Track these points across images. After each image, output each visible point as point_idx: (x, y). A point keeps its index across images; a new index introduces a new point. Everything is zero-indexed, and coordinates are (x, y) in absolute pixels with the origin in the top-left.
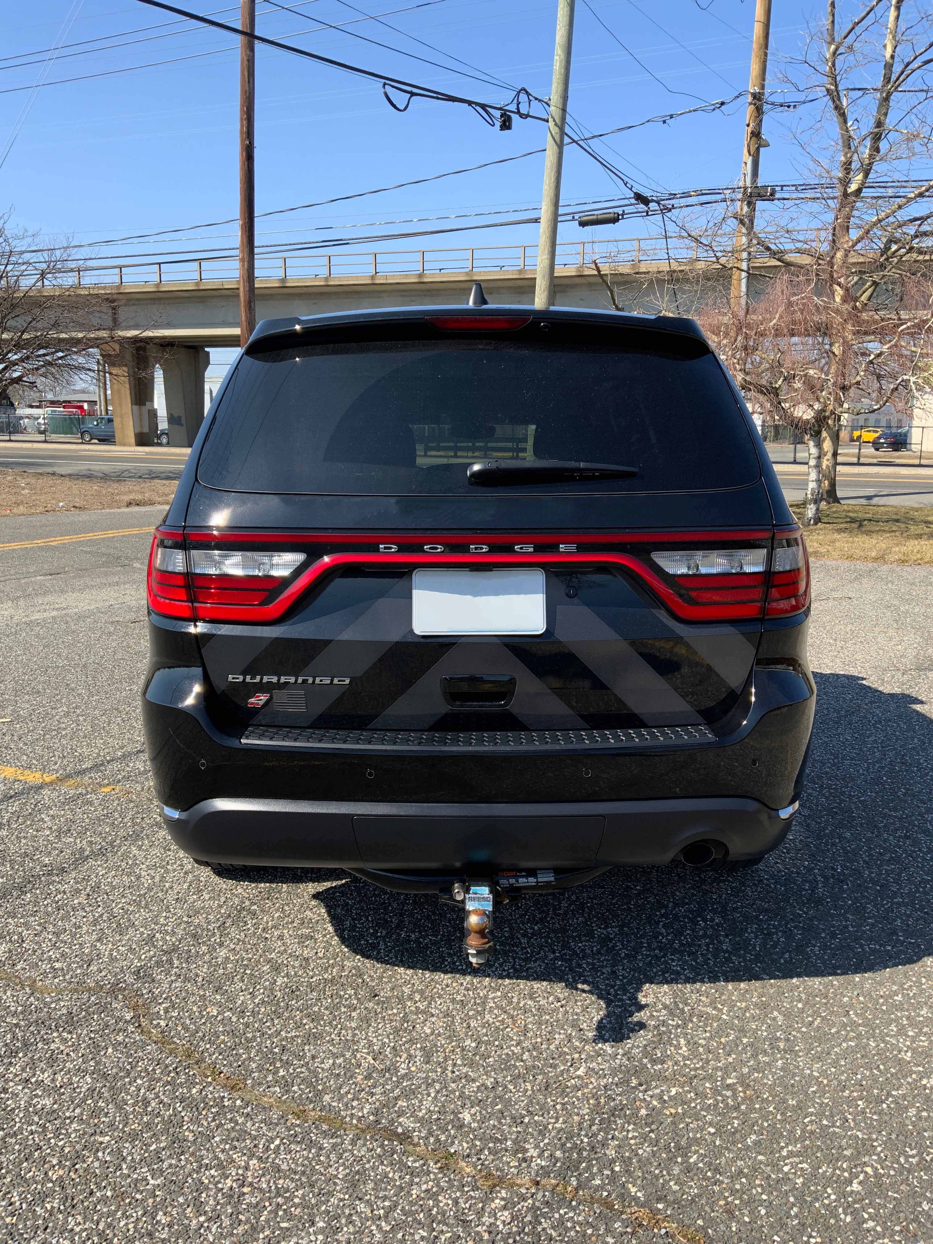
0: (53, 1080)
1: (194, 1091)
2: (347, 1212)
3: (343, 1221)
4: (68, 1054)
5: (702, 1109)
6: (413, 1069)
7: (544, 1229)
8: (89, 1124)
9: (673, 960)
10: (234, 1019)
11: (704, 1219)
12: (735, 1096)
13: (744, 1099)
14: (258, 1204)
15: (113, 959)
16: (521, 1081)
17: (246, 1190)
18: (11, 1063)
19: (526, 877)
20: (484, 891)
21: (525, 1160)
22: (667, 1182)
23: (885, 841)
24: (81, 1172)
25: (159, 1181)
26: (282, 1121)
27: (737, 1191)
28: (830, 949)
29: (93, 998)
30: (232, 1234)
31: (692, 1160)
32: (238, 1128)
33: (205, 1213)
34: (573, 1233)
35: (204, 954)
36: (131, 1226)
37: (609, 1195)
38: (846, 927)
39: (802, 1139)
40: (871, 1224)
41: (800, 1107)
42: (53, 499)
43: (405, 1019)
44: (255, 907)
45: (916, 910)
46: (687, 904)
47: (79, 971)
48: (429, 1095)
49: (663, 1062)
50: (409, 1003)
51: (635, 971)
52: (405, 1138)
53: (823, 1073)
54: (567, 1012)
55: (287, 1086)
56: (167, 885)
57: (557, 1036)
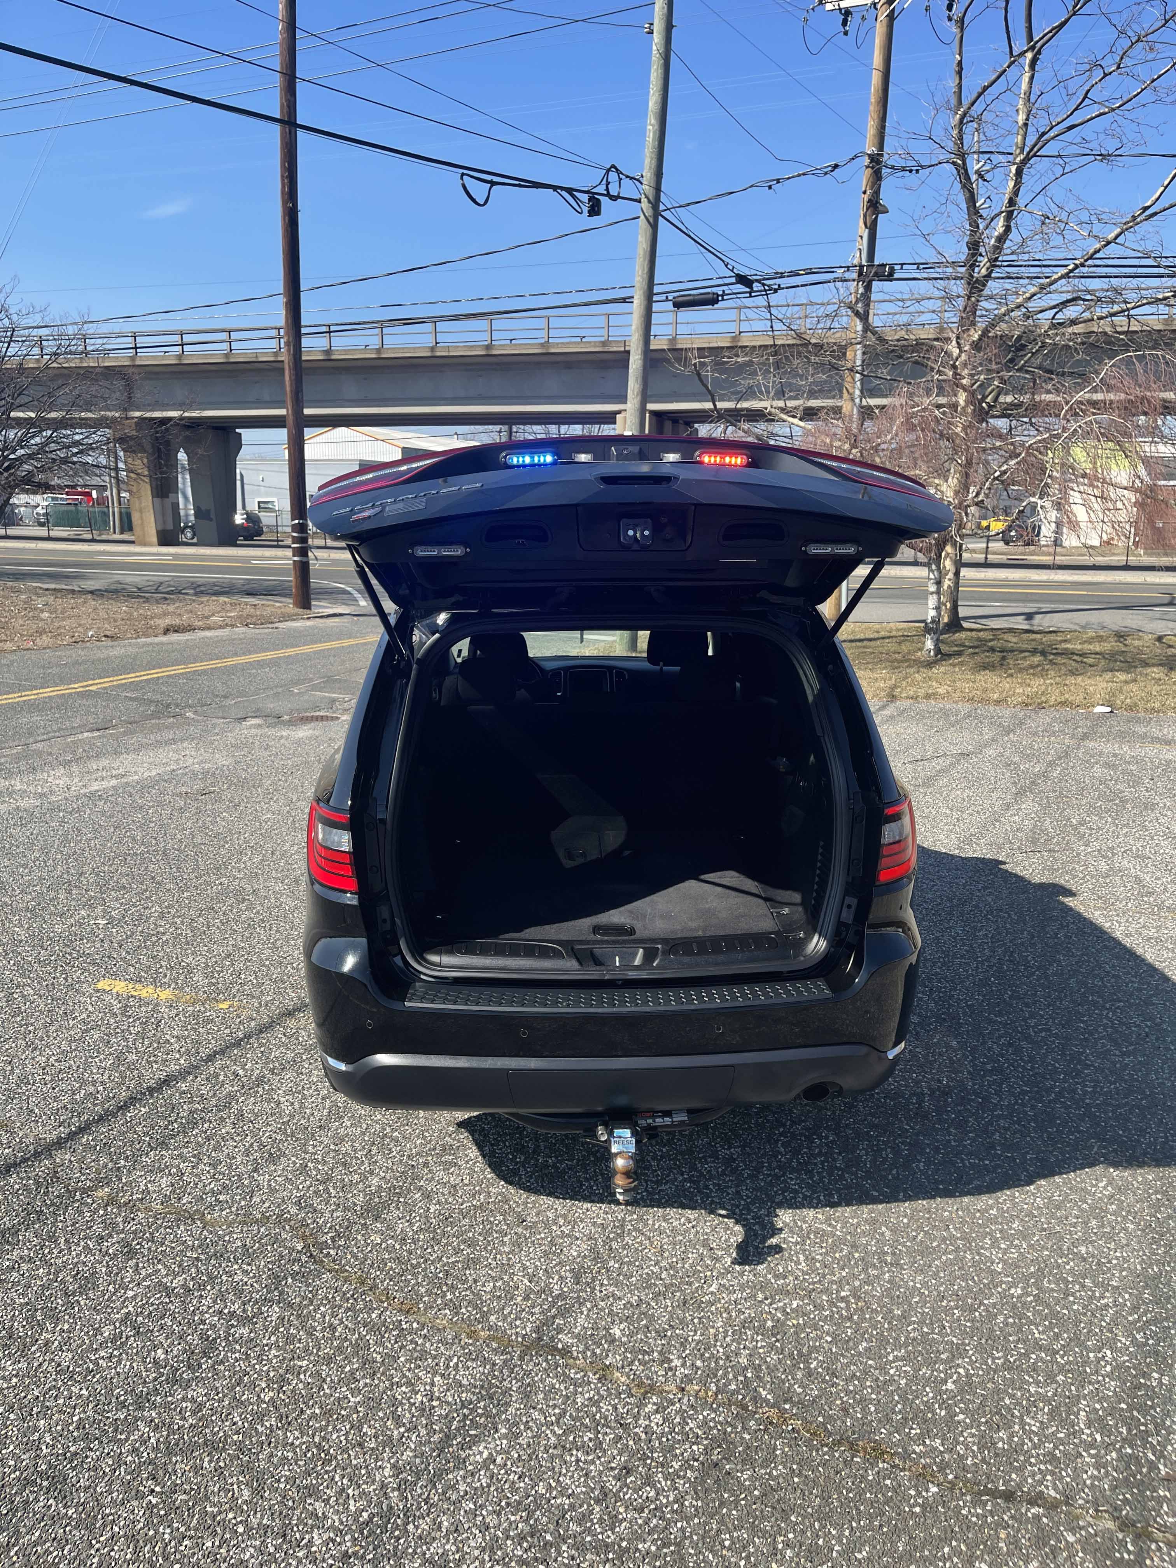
0: (244, 1311)
1: (374, 1316)
2: (524, 1419)
3: (522, 1427)
4: (252, 1286)
5: (820, 1320)
6: (565, 1289)
7: (691, 1429)
8: (285, 1350)
9: (792, 1179)
10: (397, 1246)
11: (824, 1416)
12: (848, 1308)
13: (856, 1310)
14: (447, 1415)
15: (273, 1191)
16: (661, 1298)
17: (435, 1403)
18: (201, 1296)
19: (662, 1117)
20: (627, 1133)
21: (670, 1369)
22: (791, 1385)
23: (990, 1049)
24: (289, 1393)
25: (358, 1399)
26: (456, 1341)
27: (851, 1392)
28: (935, 1164)
29: (262, 1230)
30: (430, 1442)
31: (812, 1366)
32: (418, 1348)
33: (404, 1424)
34: (715, 1431)
35: (357, 1183)
36: (342, 1438)
37: (744, 1398)
38: (949, 1141)
39: (905, 1344)
40: (961, 1417)
41: (904, 1316)
42: (80, 625)
43: (552, 1243)
44: (396, 1134)
45: (1014, 1123)
46: (803, 1121)
47: (243, 1203)
48: (582, 1313)
49: (785, 1277)
50: (554, 1228)
51: (757, 1190)
52: (565, 1352)
53: (925, 1284)
54: (698, 1232)
55: (456, 1310)
56: (308, 1111)
57: (690, 1255)
